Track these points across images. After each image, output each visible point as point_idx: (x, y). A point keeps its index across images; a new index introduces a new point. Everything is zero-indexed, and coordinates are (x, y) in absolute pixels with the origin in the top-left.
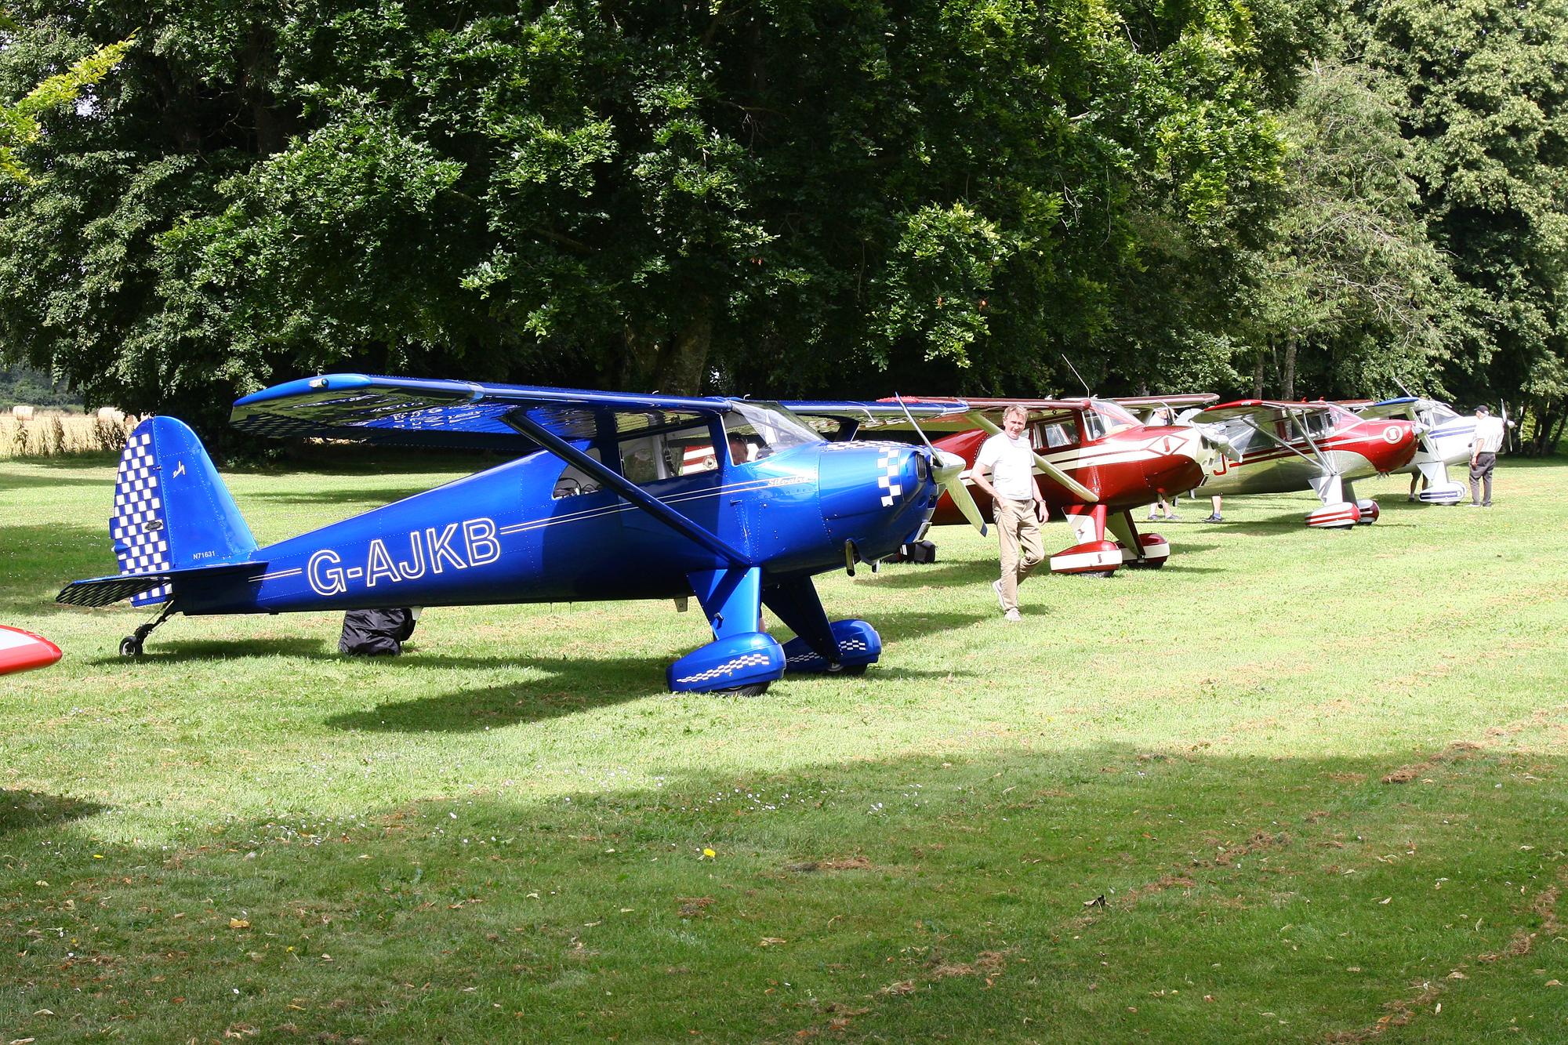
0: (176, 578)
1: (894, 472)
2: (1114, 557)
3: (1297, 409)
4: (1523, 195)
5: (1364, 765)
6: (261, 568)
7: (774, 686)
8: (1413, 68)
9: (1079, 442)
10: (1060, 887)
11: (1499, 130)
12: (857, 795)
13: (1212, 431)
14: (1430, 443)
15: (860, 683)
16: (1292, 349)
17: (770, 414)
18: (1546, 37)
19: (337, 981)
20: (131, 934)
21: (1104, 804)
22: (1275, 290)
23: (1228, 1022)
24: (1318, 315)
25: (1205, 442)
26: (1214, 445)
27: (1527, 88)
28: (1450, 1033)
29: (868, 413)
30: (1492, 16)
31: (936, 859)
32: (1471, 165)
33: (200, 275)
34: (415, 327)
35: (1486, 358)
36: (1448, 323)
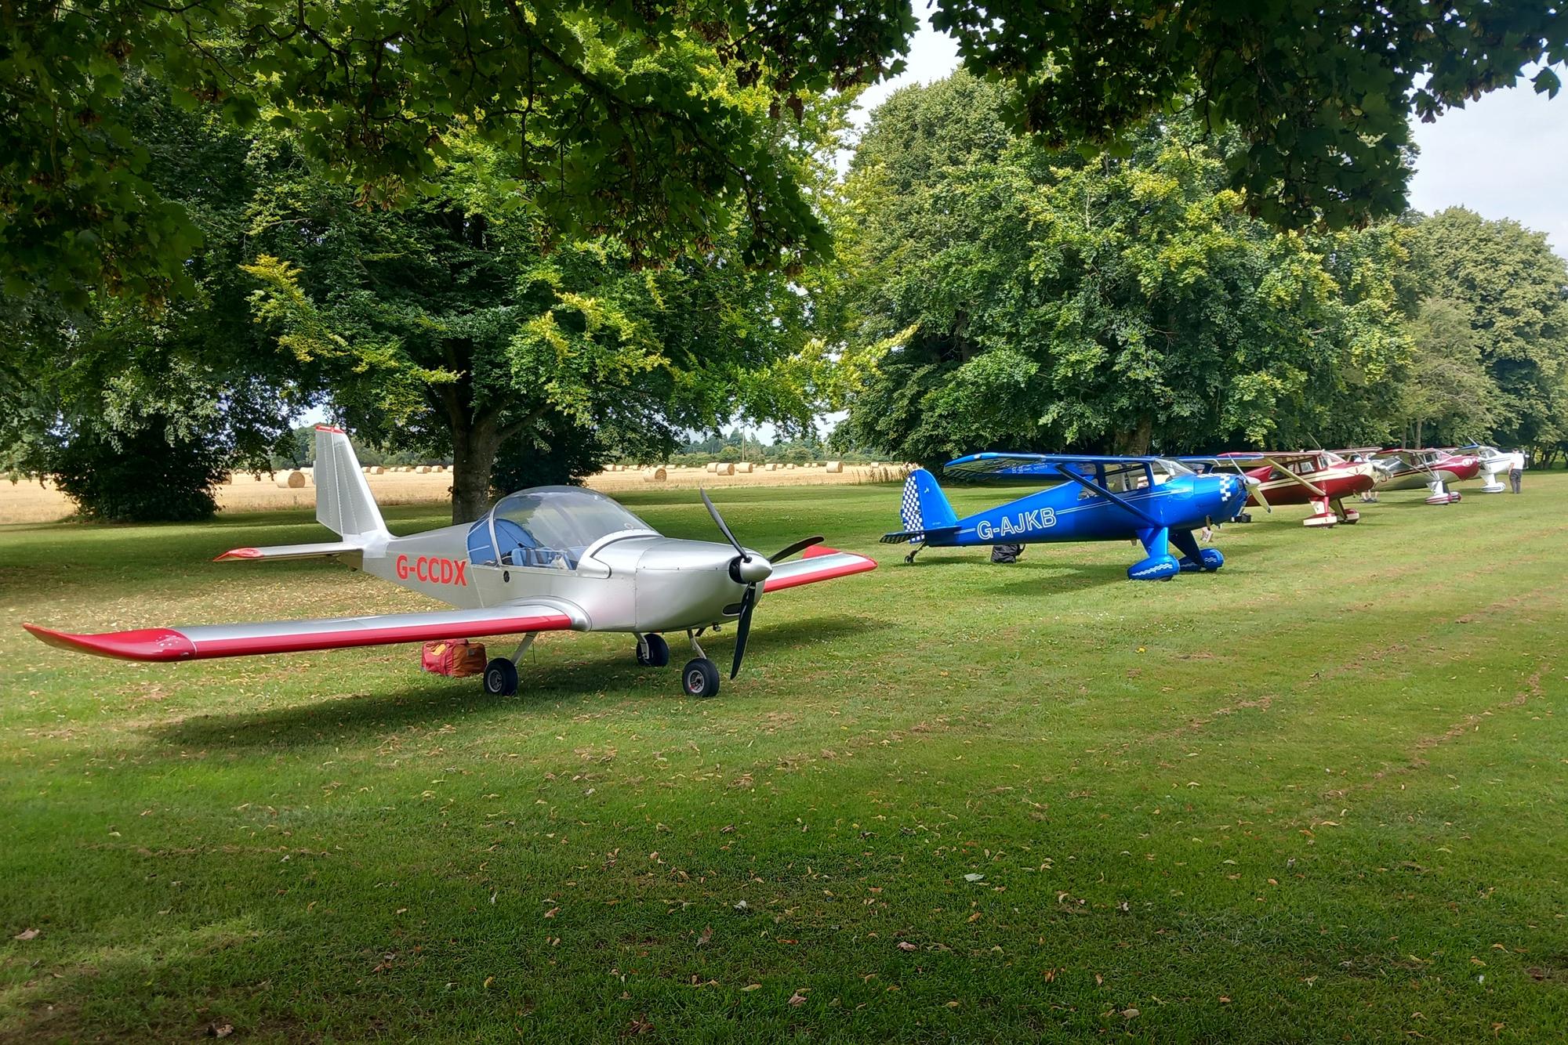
0: (925, 533)
1: (1227, 486)
2: (1332, 519)
3: (1419, 452)
4: (1533, 353)
5: (1447, 614)
6: (959, 529)
7: (1175, 577)
8: (1477, 299)
9: (1317, 470)
10: (1298, 668)
11: (1521, 324)
12: (1209, 625)
13: (1378, 464)
14: (1488, 466)
15: (1214, 576)
16: (1420, 425)
17: (1172, 463)
18: (1543, 281)
19: (982, 699)
20: (902, 677)
21: (1321, 631)
22: (1410, 399)
23: (1374, 731)
24: (1431, 410)
25: (1375, 469)
26: (1379, 470)
27: (1534, 304)
28: (1482, 740)
29: (1215, 460)
30: (1516, 273)
31: (1244, 655)
32: (1506, 340)
33: (938, 412)
34: (1025, 429)
35: (1516, 426)
36: (1497, 411)
